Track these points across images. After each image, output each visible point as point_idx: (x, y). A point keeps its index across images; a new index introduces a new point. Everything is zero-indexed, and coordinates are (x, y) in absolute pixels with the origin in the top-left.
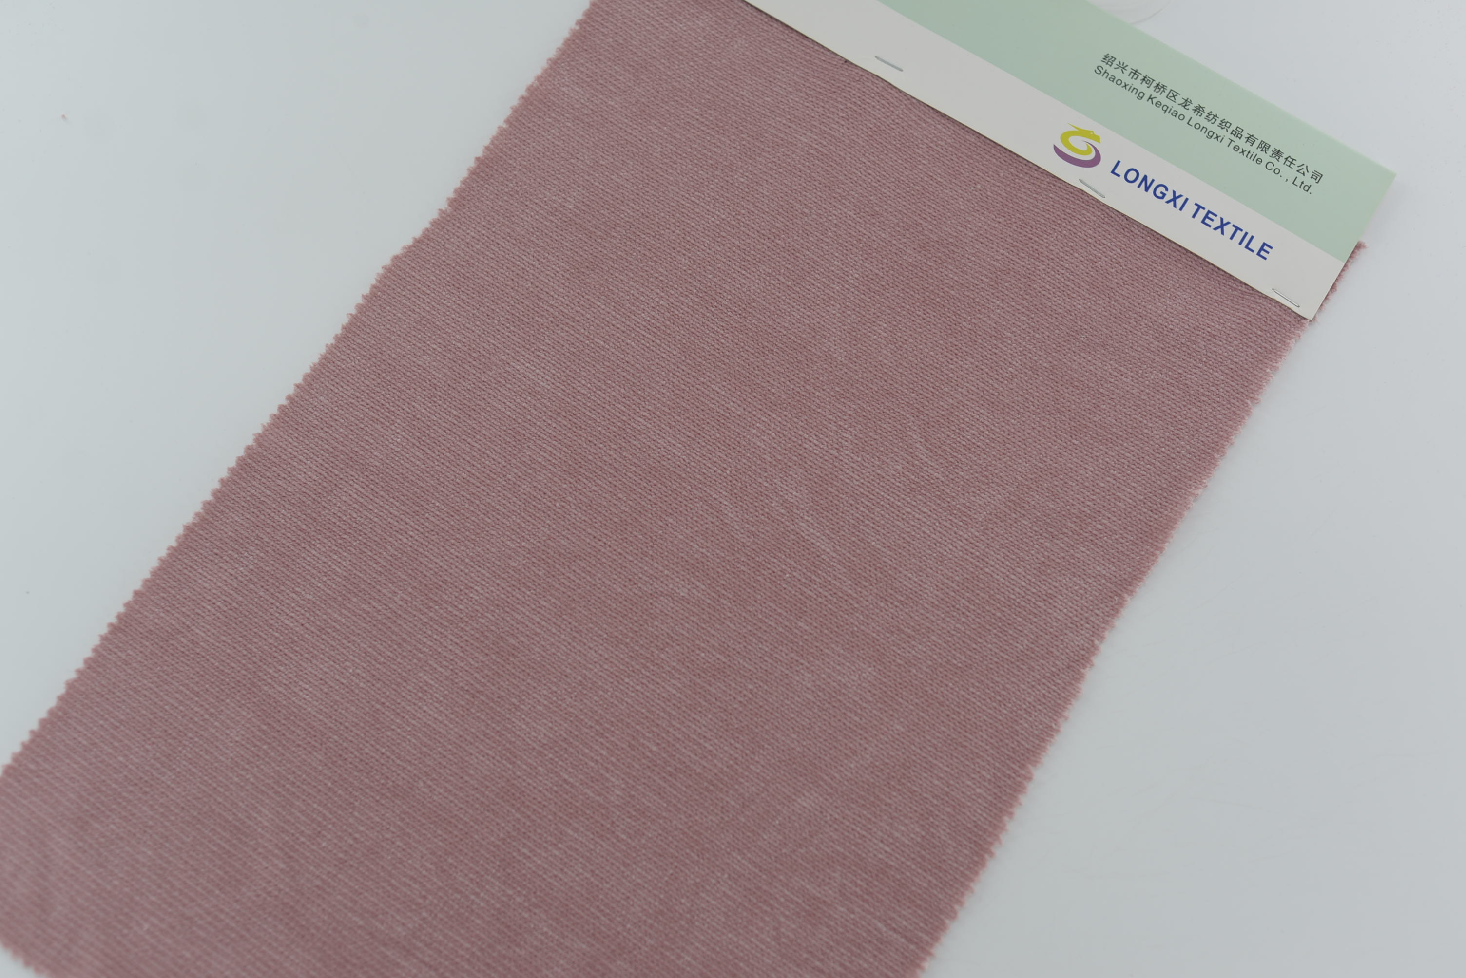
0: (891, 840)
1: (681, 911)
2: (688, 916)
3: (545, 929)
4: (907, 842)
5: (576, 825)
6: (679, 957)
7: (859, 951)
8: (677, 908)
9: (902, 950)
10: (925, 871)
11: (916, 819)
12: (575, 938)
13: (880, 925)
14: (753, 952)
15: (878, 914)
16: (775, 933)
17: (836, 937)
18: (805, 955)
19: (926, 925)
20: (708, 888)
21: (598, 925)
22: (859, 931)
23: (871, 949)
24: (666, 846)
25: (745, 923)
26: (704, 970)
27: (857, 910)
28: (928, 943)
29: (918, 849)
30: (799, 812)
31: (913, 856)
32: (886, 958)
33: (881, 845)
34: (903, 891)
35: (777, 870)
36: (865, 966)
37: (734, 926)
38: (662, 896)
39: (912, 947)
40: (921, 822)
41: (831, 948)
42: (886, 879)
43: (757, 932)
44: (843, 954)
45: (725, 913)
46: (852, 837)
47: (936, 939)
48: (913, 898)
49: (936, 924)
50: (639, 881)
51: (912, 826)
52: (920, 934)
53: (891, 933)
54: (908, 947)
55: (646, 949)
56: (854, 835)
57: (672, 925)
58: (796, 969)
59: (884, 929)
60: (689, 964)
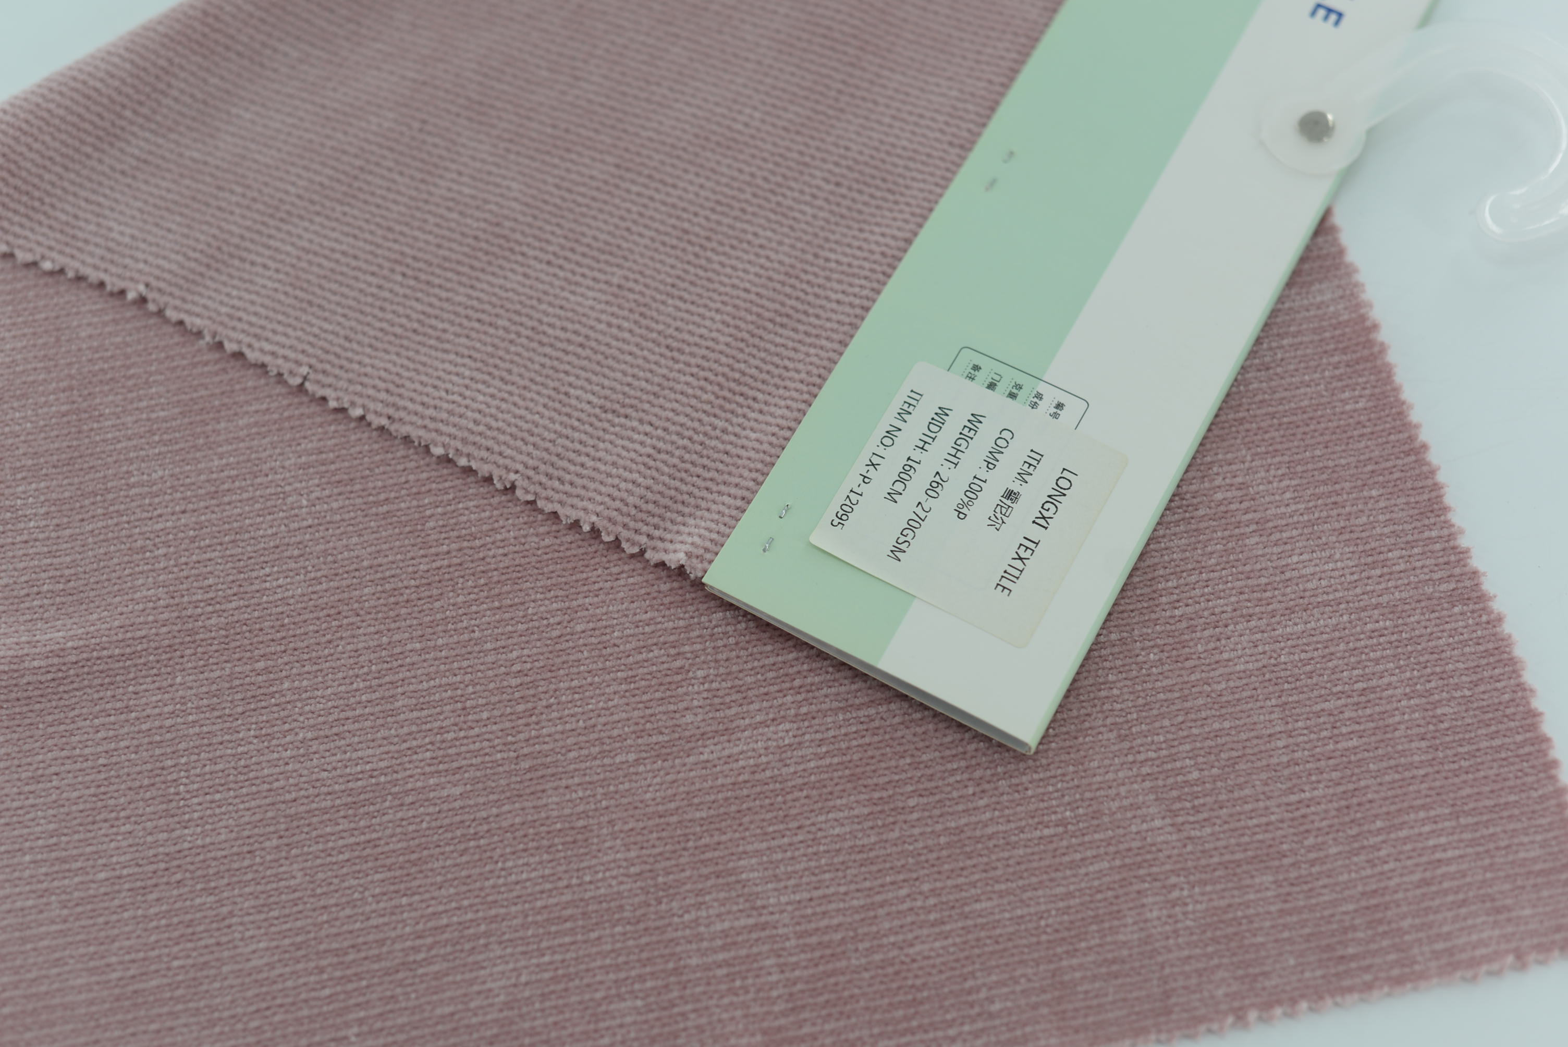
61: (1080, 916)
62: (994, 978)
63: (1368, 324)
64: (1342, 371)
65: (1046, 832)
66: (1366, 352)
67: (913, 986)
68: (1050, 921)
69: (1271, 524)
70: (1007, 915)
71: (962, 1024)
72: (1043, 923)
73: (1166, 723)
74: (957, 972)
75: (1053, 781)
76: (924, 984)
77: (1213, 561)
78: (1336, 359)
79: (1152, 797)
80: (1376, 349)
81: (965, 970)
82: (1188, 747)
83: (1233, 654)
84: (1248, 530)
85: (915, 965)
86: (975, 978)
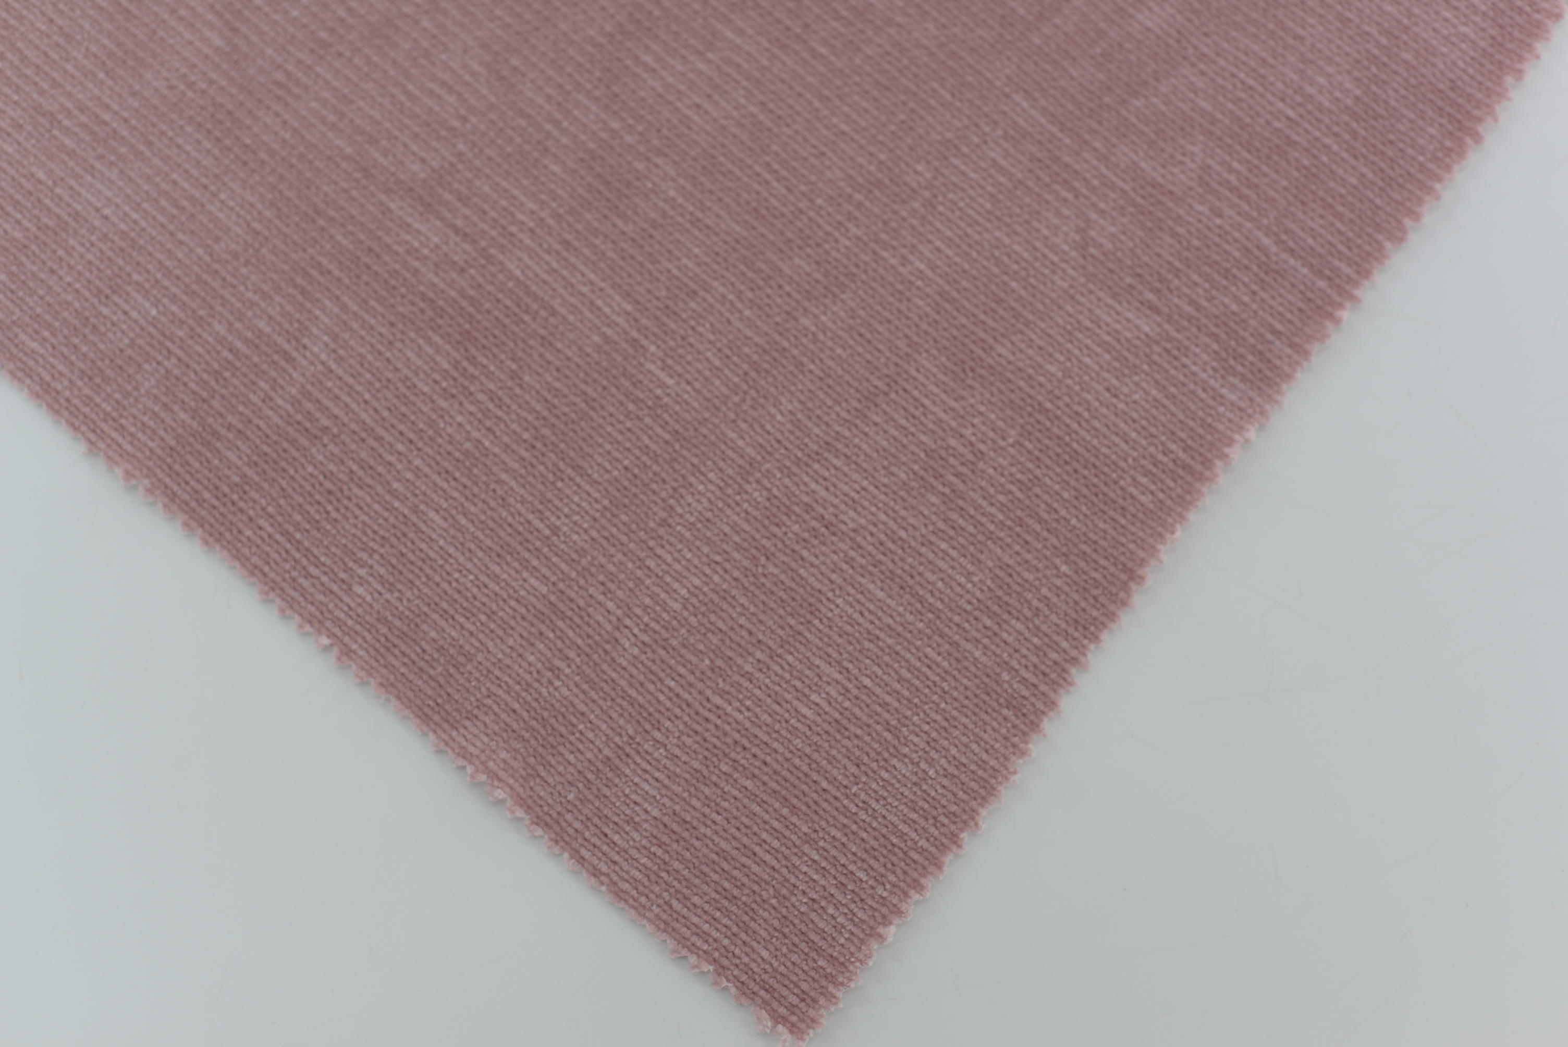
0: (1299, 99)
1: (914, 185)
2: (927, 194)
3: (672, 193)
4: (1327, 104)
5: (740, 24)
6: (904, 260)
7: (1225, 282)
8: (907, 179)
9: (1302, 287)
10: (1355, 157)
11: (1348, 67)
12: (723, 213)
13: (1266, 241)
14: (1037, 265)
15: (1265, 221)
16: (1077, 238)
17: (1186, 254)
18: (1129, 280)
19: (1350, 249)
20: (965, 149)
21: (765, 194)
22: (1227, 247)
23: (1246, 280)
24: (896, 74)
25: (1027, 216)
26: (947, 288)
27: (1228, 212)
28: (1349, 280)
29: (1347, 118)
30: (1139, 37)
31: (1335, 129)
32: (1273, 298)
33: (1281, 105)
34: (1313, 187)
35: (1092, 131)
36: (1234, 307)
37: (1007, 219)
38: (882, 157)
39: (1322, 284)
40: (1356, 73)
41: (1177, 273)
42: (1284, 164)
43: (1046, 232)
44: (1196, 284)
45: (992, 195)
46: (1230, 87)
47: (1364, 273)
48: (1330, 200)
49: (1367, 248)
50: (844, 127)
51: (1339, 77)
52: (1337, 263)
53: (1285, 256)
54: (1313, 283)
55: (848, 243)
56: (1234, 85)
57: (896, 207)
58: (1110, 301)
59: (1274, 249)
60: (921, 275)
61: (484, 599)
62: (382, 571)
63: (1226, 450)
64: (1165, 459)
65: (537, 523)
66: (1199, 468)
67: (328, 513)
68: (462, 580)
69: (961, 503)
70: (441, 542)
71: (325, 573)
72: (457, 575)
73: (706, 550)
74: (365, 539)
75: (584, 496)
76: (336, 520)
77: (886, 480)
78: (1173, 447)
79: (631, 584)
80: (1208, 473)
81: (371, 544)
82: (697, 582)
83: (812, 559)
84: (941, 488)
85: (346, 502)
86: (371, 556)
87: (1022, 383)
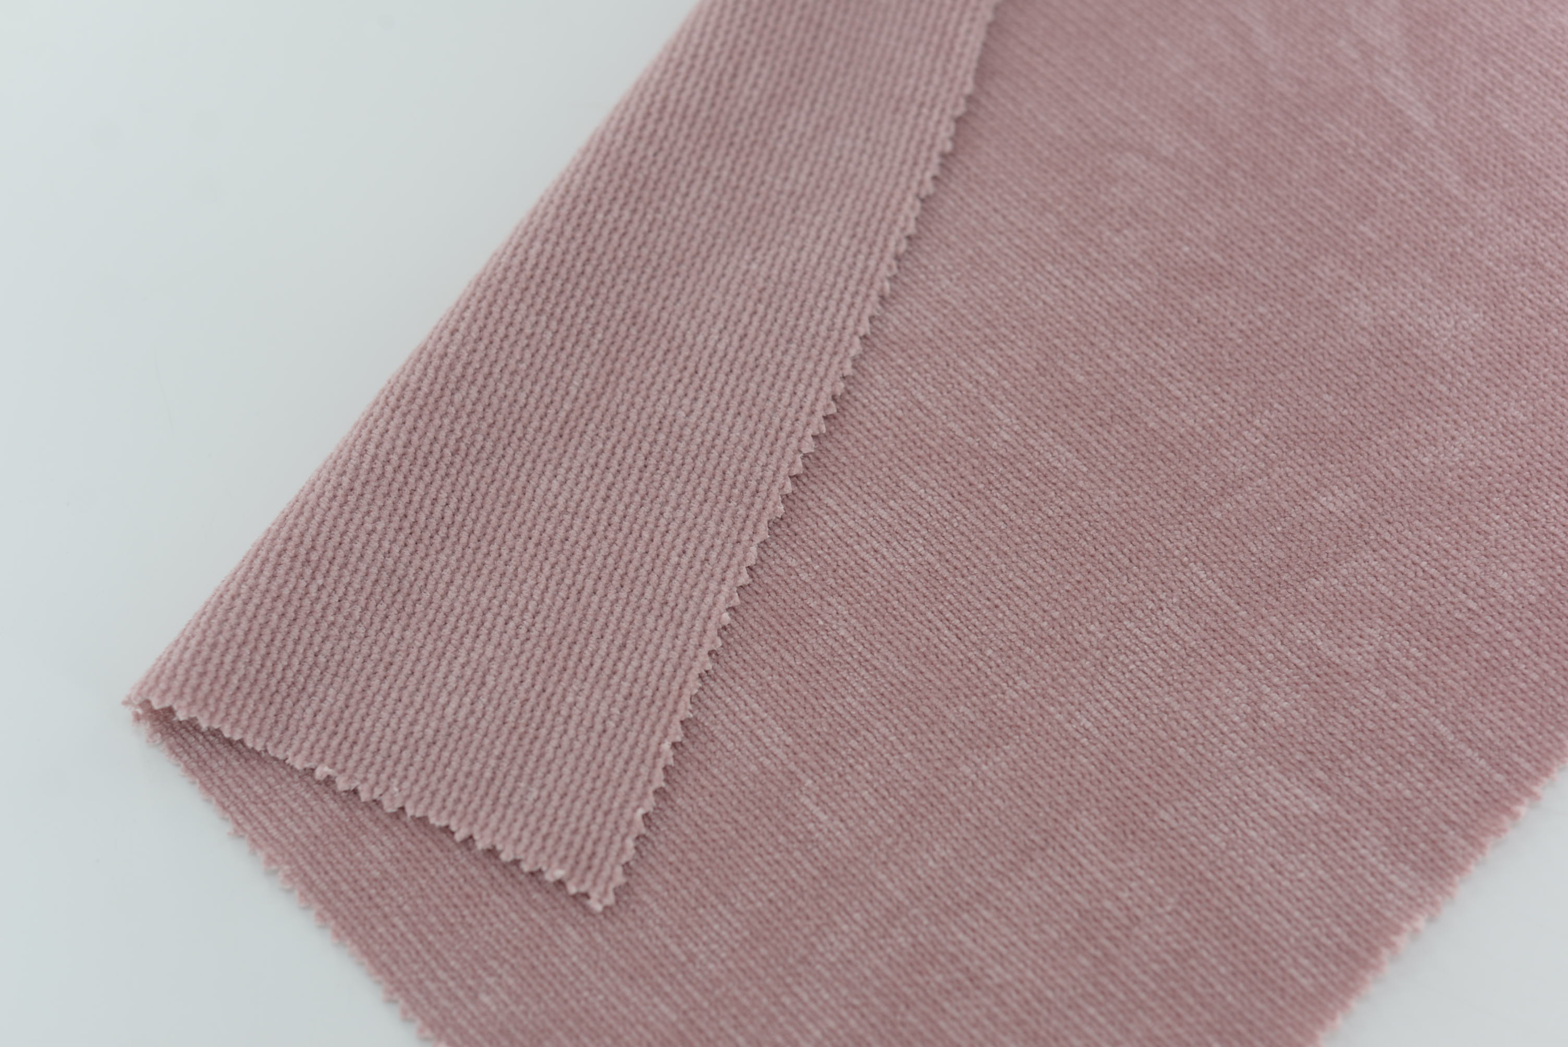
0: (1481, 592)
1: (1086, 644)
2: (1098, 654)
3: (842, 632)
4: (1509, 598)
5: (925, 476)
6: (1071, 718)
7: (1399, 767)
8: (1079, 638)
9: (1478, 779)
10: (1538, 654)
11: (1533, 565)
12: (891, 656)
13: (1442, 729)
14: (1206, 733)
15: (1443, 710)
16: (1249, 710)
17: (1360, 735)
18: (1299, 756)
19: (1530, 745)
20: (1139, 613)
21: (936, 641)
22: (1403, 732)
23: (1421, 766)
24: (1076, 535)
25: (1198, 684)
26: (1113, 749)
27: (1404, 696)
28: (1528, 776)
29: (1530, 614)
30: (1321, 519)
31: (1518, 624)
32: (1448, 787)
33: (1463, 597)
34: (1494, 680)
35: (1268, 606)
36: (1407, 793)
37: (1177, 685)
38: (1056, 614)
39: (1499, 777)
40: (1540, 572)
41: (1350, 753)
42: (1464, 654)
43: (1217, 701)
44: (1368, 766)
45: (1163, 660)
46: (1412, 575)
47: (1545, 771)
48: (1510, 694)
49: (1548, 745)
50: (1019, 582)
51: (1523, 574)
52: (1515, 757)
53: (1462, 746)
54: (1491, 776)
55: (1015, 696)
56: (1415, 574)
57: (1066, 664)
58: (1279, 776)
59: (1451, 738)
60: (1087, 733)
61: (612, 1022)
62: (511, 981)
63: (1394, 938)
64: (1329, 943)
65: (674, 948)
66: (1363, 954)
67: (463, 917)
68: (591, 999)
69: (1112, 968)
70: (575, 959)
71: (453, 978)
72: (586, 994)
73: (844, 992)
74: (497, 947)
75: (725, 925)
76: (470, 925)
77: (1036, 937)
78: (1338, 930)
79: (764, 1020)
80: (1373, 961)
81: (503, 953)
82: (832, 1024)
83: (954, 1012)
84: (1092, 950)
85: (483, 908)
86: (501, 965)
87: (1183, 851)
